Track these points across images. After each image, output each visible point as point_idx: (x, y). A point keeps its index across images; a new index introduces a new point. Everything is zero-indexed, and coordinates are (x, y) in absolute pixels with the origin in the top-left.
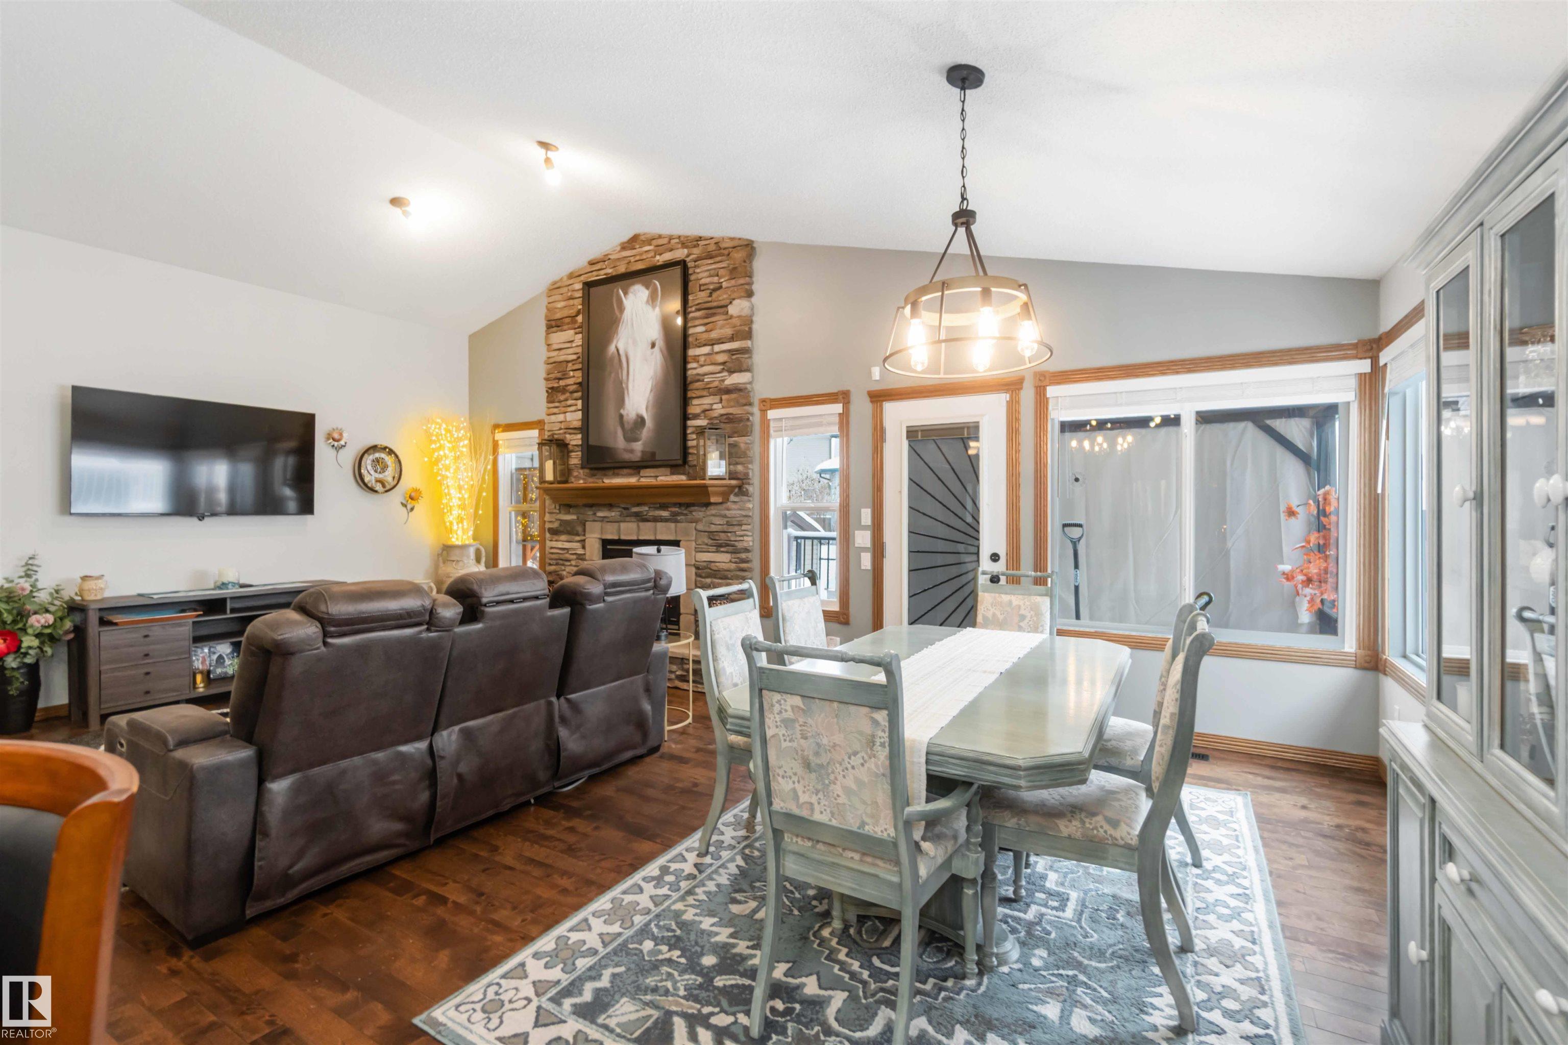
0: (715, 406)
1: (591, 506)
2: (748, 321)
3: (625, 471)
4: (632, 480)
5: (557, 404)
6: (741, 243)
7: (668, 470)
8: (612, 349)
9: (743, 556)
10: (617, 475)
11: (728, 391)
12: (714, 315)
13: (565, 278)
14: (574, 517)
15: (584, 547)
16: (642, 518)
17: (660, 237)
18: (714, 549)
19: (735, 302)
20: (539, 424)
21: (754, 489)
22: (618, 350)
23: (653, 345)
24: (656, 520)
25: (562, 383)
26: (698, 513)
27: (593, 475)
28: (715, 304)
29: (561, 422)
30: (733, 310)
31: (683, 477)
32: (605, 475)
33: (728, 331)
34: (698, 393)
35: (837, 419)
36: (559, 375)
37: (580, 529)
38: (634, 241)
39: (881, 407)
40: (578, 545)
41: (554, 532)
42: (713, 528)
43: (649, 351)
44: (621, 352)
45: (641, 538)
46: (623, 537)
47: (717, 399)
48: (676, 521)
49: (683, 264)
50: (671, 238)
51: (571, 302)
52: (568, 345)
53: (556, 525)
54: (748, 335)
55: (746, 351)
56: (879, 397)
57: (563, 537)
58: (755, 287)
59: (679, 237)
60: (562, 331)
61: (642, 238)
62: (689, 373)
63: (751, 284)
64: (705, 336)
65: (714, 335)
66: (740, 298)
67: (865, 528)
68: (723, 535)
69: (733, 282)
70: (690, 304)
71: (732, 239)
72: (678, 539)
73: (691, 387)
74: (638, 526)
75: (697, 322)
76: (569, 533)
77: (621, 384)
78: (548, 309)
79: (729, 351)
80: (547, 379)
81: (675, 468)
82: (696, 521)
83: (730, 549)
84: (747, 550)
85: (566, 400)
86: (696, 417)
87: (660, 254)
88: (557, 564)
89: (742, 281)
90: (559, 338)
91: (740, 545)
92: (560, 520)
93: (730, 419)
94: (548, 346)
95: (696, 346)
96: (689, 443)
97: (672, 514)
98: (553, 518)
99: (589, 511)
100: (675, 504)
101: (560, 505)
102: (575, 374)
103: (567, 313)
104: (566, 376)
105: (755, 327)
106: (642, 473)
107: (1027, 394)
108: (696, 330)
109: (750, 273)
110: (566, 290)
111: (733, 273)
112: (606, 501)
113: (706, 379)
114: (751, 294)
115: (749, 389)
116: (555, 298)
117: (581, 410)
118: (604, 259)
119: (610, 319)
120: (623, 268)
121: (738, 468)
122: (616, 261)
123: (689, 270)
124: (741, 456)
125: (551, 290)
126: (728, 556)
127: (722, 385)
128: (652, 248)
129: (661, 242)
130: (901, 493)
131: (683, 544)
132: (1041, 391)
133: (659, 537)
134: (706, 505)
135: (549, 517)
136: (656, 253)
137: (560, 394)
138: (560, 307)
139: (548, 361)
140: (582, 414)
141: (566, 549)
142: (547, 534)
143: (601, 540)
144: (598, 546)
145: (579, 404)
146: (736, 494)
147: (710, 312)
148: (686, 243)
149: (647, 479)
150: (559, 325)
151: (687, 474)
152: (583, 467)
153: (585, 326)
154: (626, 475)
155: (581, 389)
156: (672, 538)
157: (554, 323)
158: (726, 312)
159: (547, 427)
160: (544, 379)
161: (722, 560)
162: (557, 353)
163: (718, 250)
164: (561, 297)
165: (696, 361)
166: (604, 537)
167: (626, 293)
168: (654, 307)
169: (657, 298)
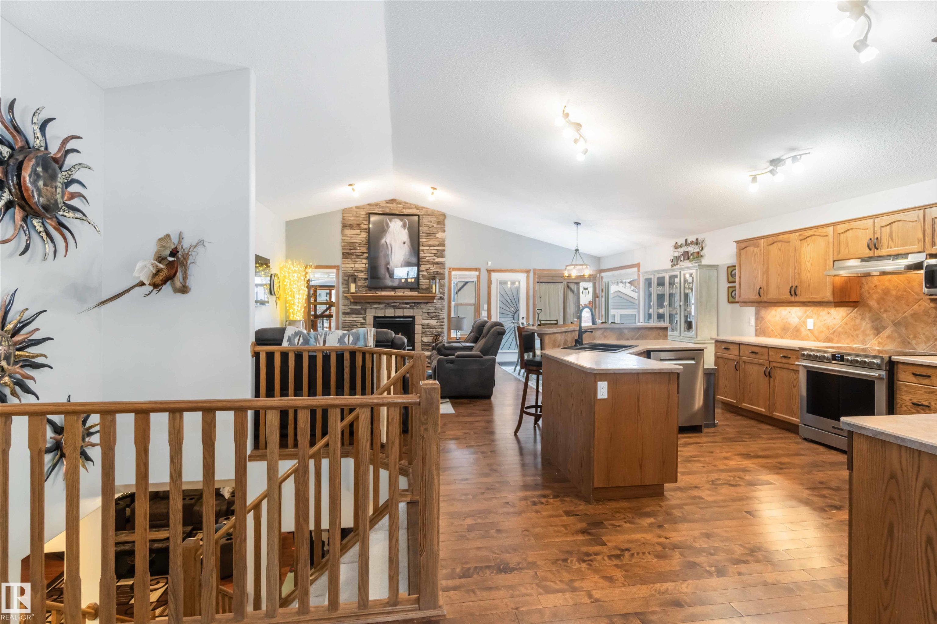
0: (431, 268)
1: (369, 303)
2: (444, 240)
3: (388, 289)
4: (392, 293)
5: (350, 260)
6: (441, 213)
7: (409, 290)
8: (383, 241)
9: (442, 320)
10: (384, 291)
11: (437, 263)
12: (431, 236)
13: (354, 208)
14: (360, 307)
15: (365, 319)
16: (395, 307)
17: (406, 203)
18: (430, 318)
19: (439, 233)
20: (337, 268)
21: (446, 298)
22: (386, 243)
23: (404, 243)
24: (403, 308)
25: (352, 251)
26: (422, 306)
27: (370, 290)
28: (432, 232)
29: (352, 268)
30: (438, 235)
31: (417, 293)
32: (377, 291)
33: (436, 243)
34: (424, 263)
35: (476, 277)
36: (352, 248)
37: (363, 312)
38: (392, 201)
39: (491, 274)
40: (361, 319)
41: (345, 314)
42: (430, 311)
43: (402, 245)
44: (388, 243)
45: (396, 315)
46: (387, 315)
47: (432, 266)
48: (413, 309)
49: (418, 216)
50: (411, 204)
51: (358, 218)
52: (357, 236)
53: (348, 311)
54: (444, 245)
55: (444, 250)
56: (490, 271)
57: (352, 316)
58: (446, 229)
59: (414, 205)
60: (352, 229)
61: (398, 201)
62: (420, 255)
63: (445, 228)
64: (426, 243)
65: (430, 243)
66: (441, 232)
67: (485, 310)
68: (434, 314)
69: (439, 226)
70: (420, 230)
71: (438, 211)
72: (414, 315)
74: (395, 311)
75: (423, 237)
76: (356, 314)
77: (388, 255)
78: (343, 219)
79: (436, 250)
80: (343, 249)
81: (412, 289)
82: (422, 309)
83: (437, 318)
84: (443, 318)
85: (355, 259)
86: (422, 271)
87: (406, 209)
88: (349, 327)
89: (442, 226)
90: (348, 232)
91: (441, 317)
92: (351, 309)
93: (438, 273)
94: (343, 235)
95: (423, 246)
96: (420, 281)
97: (410, 306)
98: (346, 307)
99: (369, 305)
100: (412, 303)
101: (351, 302)
102: (361, 248)
103: (355, 222)
104: (355, 249)
105: (446, 243)
106: (396, 290)
107: (531, 274)
108: (423, 240)
109: (444, 225)
110: (355, 213)
111: (438, 223)
112: (379, 301)
113: (427, 258)
114: (444, 231)
115: (445, 264)
116: (347, 215)
117: (365, 264)
118: (376, 205)
119: (382, 230)
120: (388, 211)
121: (441, 290)
122: (383, 207)
123: (420, 218)
124: (442, 286)
125: (344, 211)
126: (436, 321)
127: (434, 261)
128: (402, 206)
129: (406, 205)
130: (497, 300)
131: (416, 317)
132: (535, 274)
133: (405, 315)
134: (427, 303)
135: (343, 307)
136: (403, 208)
137: (351, 256)
138: (351, 219)
139: (343, 241)
140: (367, 265)
141: (355, 321)
142: (341, 315)
143: (374, 316)
144: (373, 319)
145: (365, 261)
146: (439, 299)
147: (429, 235)
148: (417, 208)
149: (399, 293)
150: (351, 227)
151: (418, 292)
152: (365, 287)
153: (368, 230)
154: (389, 291)
155: (366, 255)
156: (411, 315)
157: (348, 225)
158: (435, 236)
159: (343, 269)
160: (340, 248)
161: (433, 322)
162: (350, 238)
163: (432, 214)
164: (351, 215)
165: (423, 251)
166: (376, 315)
167: (390, 221)
168: (405, 229)
169: (406, 226)
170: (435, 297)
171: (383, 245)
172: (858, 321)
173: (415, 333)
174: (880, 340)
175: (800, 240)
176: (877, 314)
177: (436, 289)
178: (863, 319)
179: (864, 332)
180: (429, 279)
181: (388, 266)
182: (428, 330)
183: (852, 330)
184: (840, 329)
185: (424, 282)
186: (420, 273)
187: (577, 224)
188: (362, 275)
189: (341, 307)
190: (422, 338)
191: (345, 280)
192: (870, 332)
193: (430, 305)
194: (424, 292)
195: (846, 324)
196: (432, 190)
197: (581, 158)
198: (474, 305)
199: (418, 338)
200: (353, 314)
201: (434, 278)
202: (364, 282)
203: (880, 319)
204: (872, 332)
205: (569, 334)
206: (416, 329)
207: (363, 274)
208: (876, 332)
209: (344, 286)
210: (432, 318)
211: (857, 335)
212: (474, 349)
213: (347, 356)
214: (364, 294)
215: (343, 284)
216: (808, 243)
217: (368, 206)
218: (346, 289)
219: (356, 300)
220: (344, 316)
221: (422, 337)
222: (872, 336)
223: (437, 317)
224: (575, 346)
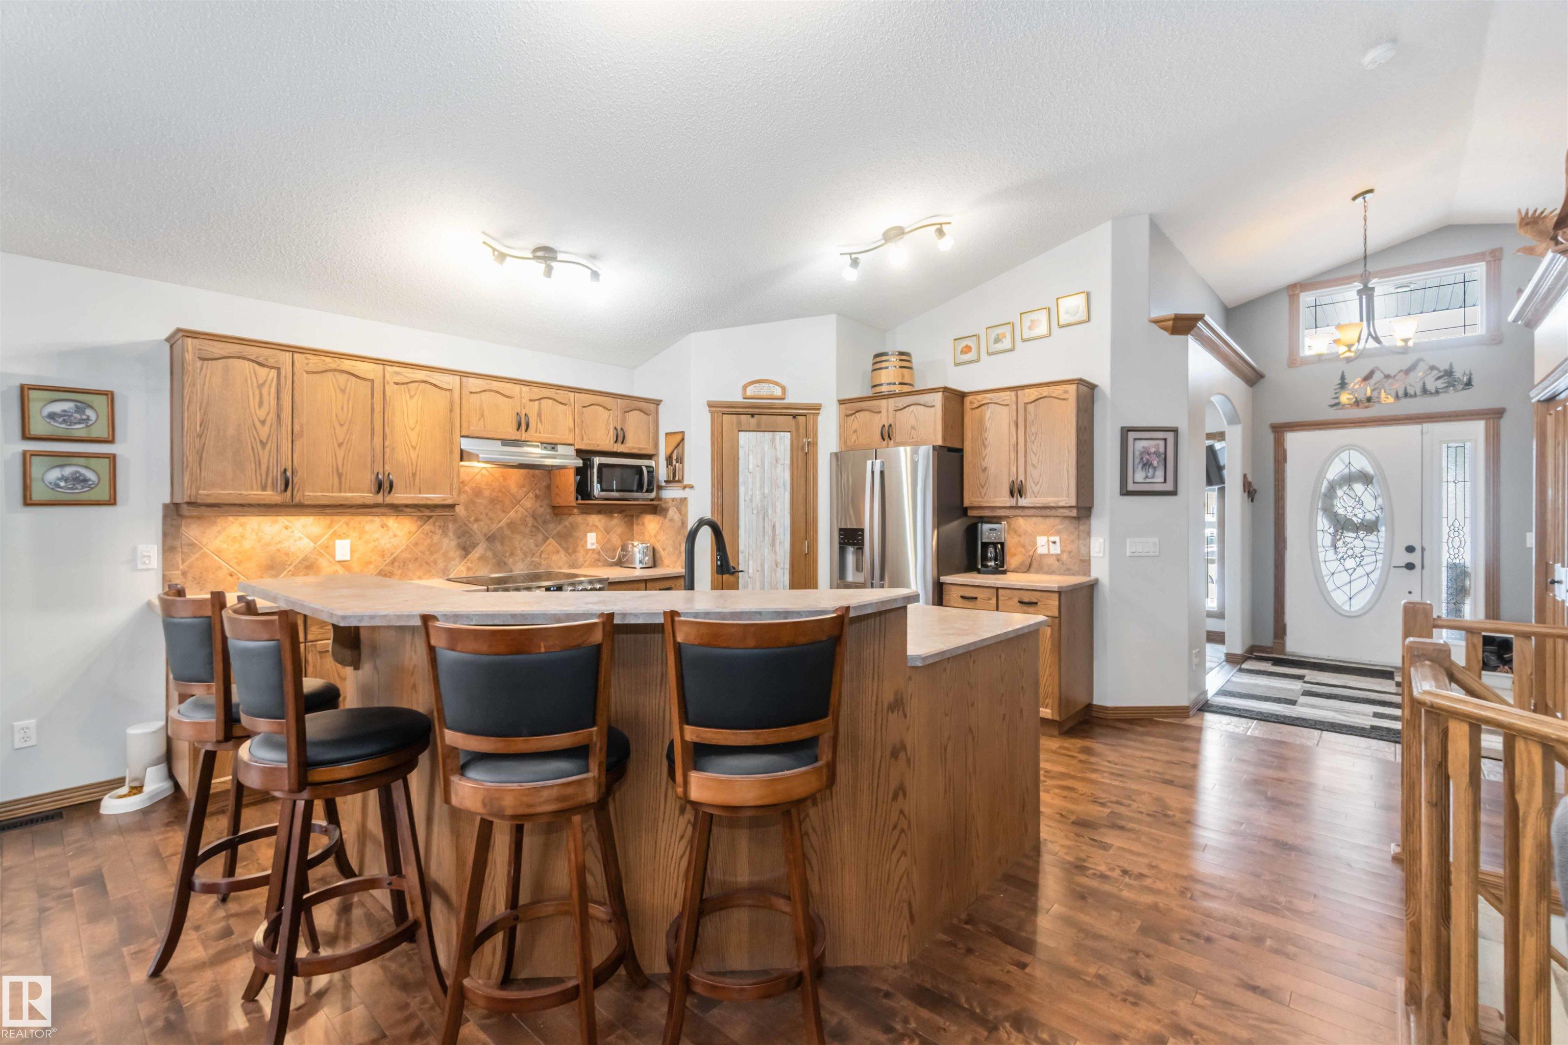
172: (436, 538)
174: (469, 564)
175: (396, 383)
176: (465, 524)
178: (445, 534)
179: (445, 554)
183: (427, 553)
184: (406, 555)
192: (455, 554)
195: (416, 544)
203: (468, 532)
204: (458, 553)
208: (463, 553)
211: (435, 562)
216: (412, 393)
222: (457, 560)
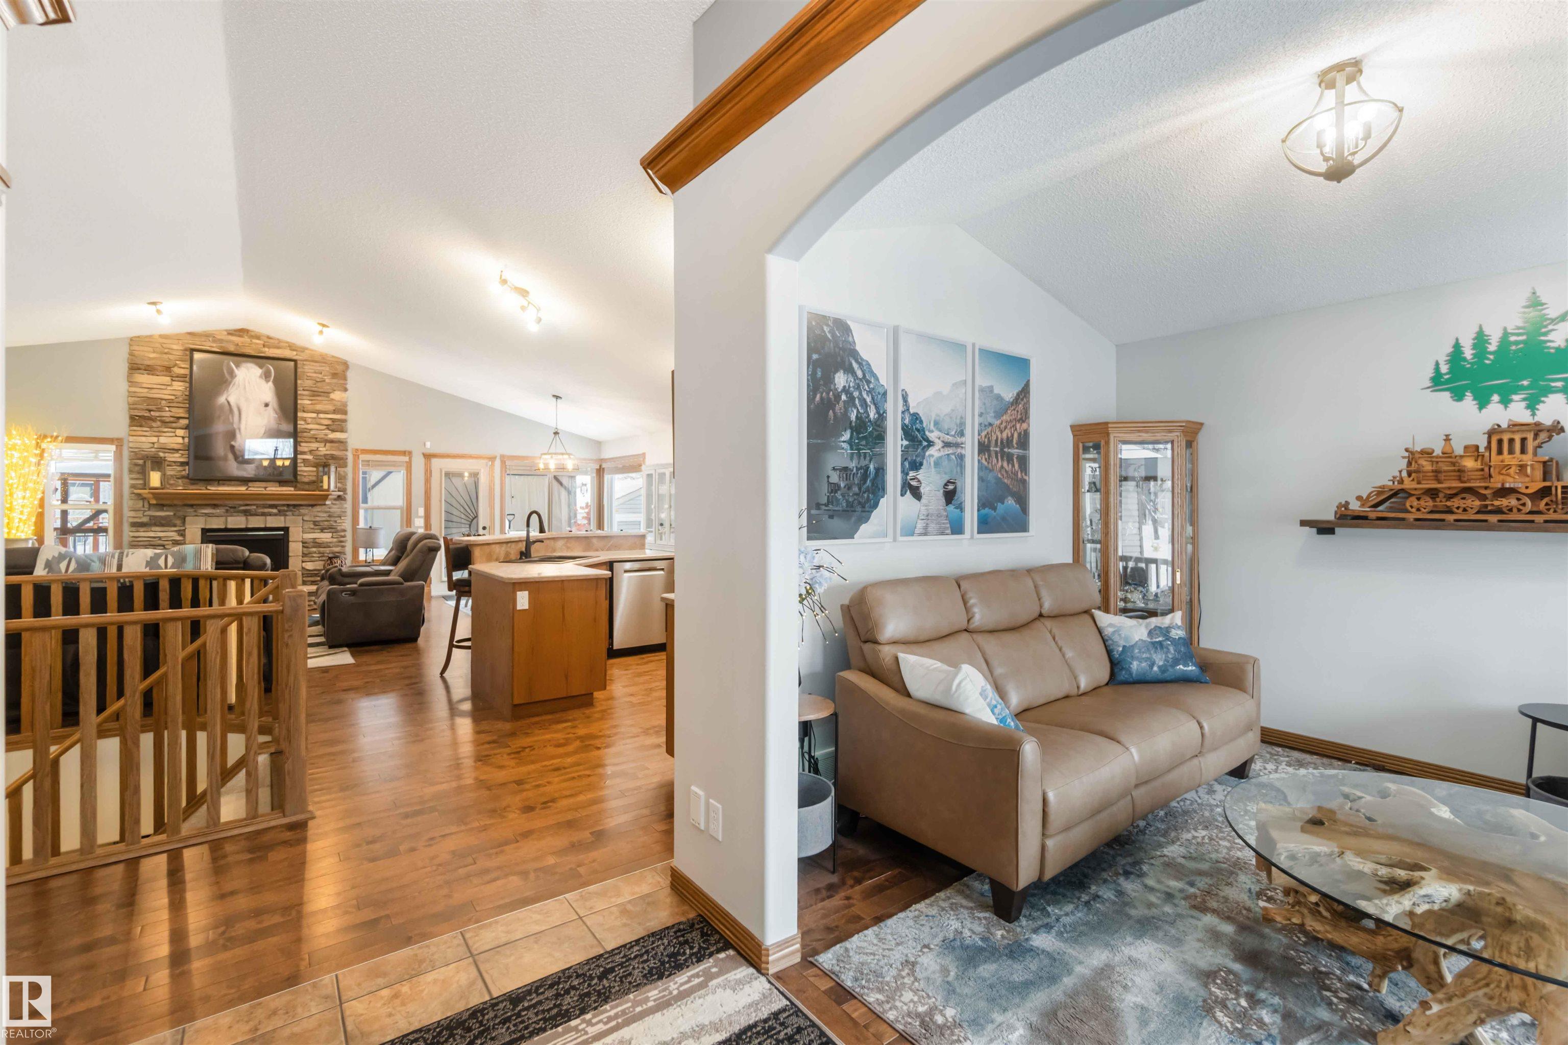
0: (320, 449)
1: (192, 506)
2: (345, 405)
3: (233, 483)
4: (242, 489)
5: (147, 429)
6: (339, 360)
7: (277, 484)
8: (222, 400)
9: (342, 534)
10: (223, 485)
11: (332, 441)
12: (320, 396)
13: (157, 337)
14: (172, 514)
16: (247, 513)
17: (269, 337)
18: (319, 531)
19: (336, 392)
20: (118, 442)
21: (349, 497)
22: (228, 402)
24: (263, 514)
25: (153, 414)
26: (304, 511)
27: (193, 484)
28: (321, 390)
29: (153, 443)
30: (332, 396)
31: (293, 489)
32: (209, 485)
33: (330, 407)
34: (307, 440)
35: (405, 465)
36: (152, 407)
37: (178, 522)
38: (241, 332)
39: (430, 461)
40: (173, 533)
41: (135, 525)
42: (318, 519)
43: (263, 408)
44: (232, 403)
45: (250, 526)
46: (229, 526)
47: (323, 444)
48: (286, 515)
49: (295, 361)
50: (280, 341)
51: (165, 356)
52: (163, 387)
53: (145, 520)
54: (345, 413)
55: (345, 421)
56: (428, 457)
57: (154, 529)
58: (348, 386)
59: (287, 342)
60: (153, 375)
61: (252, 334)
62: (299, 426)
63: (346, 384)
64: (311, 408)
65: (318, 407)
66: (340, 391)
67: (420, 517)
68: (326, 523)
69: (335, 381)
70: (298, 385)
71: (334, 357)
72: (287, 526)
73: (300, 435)
74: (247, 520)
75: (304, 398)
76: (162, 525)
78: (131, 354)
79: (330, 419)
80: (130, 409)
81: (282, 483)
82: (303, 515)
84: (344, 531)
85: (158, 426)
86: (303, 453)
87: (268, 348)
89: (342, 382)
90: (144, 379)
91: (339, 528)
92: (150, 516)
93: (333, 457)
94: (131, 383)
95: (304, 411)
96: (299, 469)
97: (279, 511)
98: (140, 514)
99: (190, 510)
100: (284, 505)
101: (150, 505)
102: (173, 409)
103: (159, 363)
104: (159, 410)
105: (350, 409)
106: (250, 484)
107: (498, 463)
108: (304, 402)
109: (345, 379)
110: (158, 345)
111: (334, 375)
112: (214, 502)
113: (312, 432)
114: (346, 390)
115: (346, 442)
116: (141, 348)
117: (183, 438)
118: (207, 335)
119: (222, 381)
120: (232, 348)
121: (339, 485)
122: (221, 341)
123: (299, 366)
124: (341, 478)
125: (133, 341)
126: (330, 535)
127: (326, 437)
128: (261, 342)
129: (271, 341)
130: (441, 501)
131: (291, 530)
132: (503, 462)
133: (268, 525)
134: (313, 506)
135: (132, 514)
136: (264, 346)
137: (150, 422)
138: (150, 356)
139: (131, 394)
140: (186, 440)
141: (160, 538)
142: (126, 527)
143: (203, 529)
144: (200, 533)
145: (180, 432)
146: (335, 500)
147: (315, 394)
148: (292, 347)
149: (256, 488)
150: (150, 370)
151: (295, 487)
152: (183, 477)
153: (190, 378)
154: (233, 485)
155: (186, 422)
156: (282, 525)
157: (142, 367)
158: (328, 397)
159: (131, 445)
160: (126, 407)
161: (326, 537)
162: (146, 390)
163: (322, 360)
164: (151, 350)
165: (305, 421)
166: (208, 527)
167: (237, 366)
168: (267, 381)
169: (270, 376)
170: (328, 495)
171: (221, 407)
173: (288, 556)
177: (330, 482)
180: (316, 465)
181: (233, 443)
182: (314, 549)
185: (306, 472)
186: (299, 456)
187: (557, 397)
188: (177, 457)
189: (127, 514)
190: (304, 564)
191: (136, 465)
193: (318, 508)
194: (307, 487)
196: (320, 328)
197: (533, 328)
198: (401, 508)
199: (295, 563)
200: (155, 525)
201: (326, 465)
202: (179, 468)
205: (513, 545)
206: (291, 549)
207: (177, 455)
209: (134, 476)
210: (322, 530)
212: (393, 573)
213: (164, 585)
214: (180, 489)
215: (131, 471)
217: (188, 337)
218: (141, 482)
219: (162, 501)
220: (134, 529)
221: (303, 562)
223: (332, 529)
224: (521, 558)
